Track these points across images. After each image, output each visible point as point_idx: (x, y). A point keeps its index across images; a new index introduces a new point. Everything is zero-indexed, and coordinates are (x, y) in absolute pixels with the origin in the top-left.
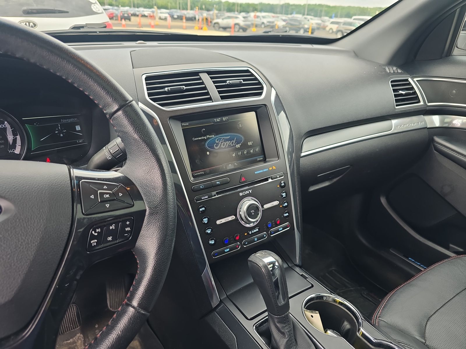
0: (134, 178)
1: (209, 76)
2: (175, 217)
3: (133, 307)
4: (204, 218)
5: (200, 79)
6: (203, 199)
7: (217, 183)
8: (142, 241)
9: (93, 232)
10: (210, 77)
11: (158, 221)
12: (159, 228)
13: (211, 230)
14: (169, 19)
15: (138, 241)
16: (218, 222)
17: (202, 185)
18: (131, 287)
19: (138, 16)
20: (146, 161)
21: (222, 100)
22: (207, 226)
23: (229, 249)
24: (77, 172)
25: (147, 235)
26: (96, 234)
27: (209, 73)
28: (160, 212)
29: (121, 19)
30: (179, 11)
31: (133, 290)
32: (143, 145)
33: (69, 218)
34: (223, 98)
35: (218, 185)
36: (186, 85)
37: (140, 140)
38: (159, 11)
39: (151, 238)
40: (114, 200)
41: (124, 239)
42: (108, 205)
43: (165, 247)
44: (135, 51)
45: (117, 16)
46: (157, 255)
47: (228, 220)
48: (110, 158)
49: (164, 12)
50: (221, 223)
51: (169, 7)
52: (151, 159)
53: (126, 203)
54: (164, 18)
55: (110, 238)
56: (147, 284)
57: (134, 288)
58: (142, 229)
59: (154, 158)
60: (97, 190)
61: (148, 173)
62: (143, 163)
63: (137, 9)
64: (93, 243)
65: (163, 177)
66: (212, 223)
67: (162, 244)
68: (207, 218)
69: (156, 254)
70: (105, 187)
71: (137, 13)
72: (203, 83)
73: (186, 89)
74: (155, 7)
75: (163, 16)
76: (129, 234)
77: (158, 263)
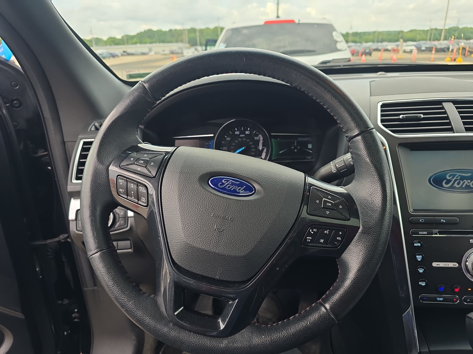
0: (355, 197)
1: (455, 105)
2: (386, 244)
3: (326, 308)
4: (418, 255)
5: (443, 108)
6: (421, 234)
7: (442, 220)
8: (349, 254)
9: (311, 230)
10: (455, 107)
11: (368, 241)
12: (367, 248)
13: (423, 270)
14: (415, 51)
15: (344, 253)
16: (435, 264)
17: (422, 219)
18: (328, 291)
19: (380, 50)
20: (371, 184)
21: (467, 132)
22: (420, 264)
23: (442, 299)
24: (310, 180)
25: (354, 251)
26: (312, 233)
27: (455, 102)
28: (373, 233)
29: (362, 55)
30: (429, 42)
31: (329, 293)
32: (373, 169)
33: (296, 212)
34: (467, 130)
35: (443, 223)
36: (424, 114)
37: (370, 164)
38: (405, 44)
39: (357, 254)
40: (334, 210)
41: (333, 246)
42: (328, 212)
43: (368, 267)
44: (374, 82)
45: (358, 52)
46: (359, 272)
47: (448, 266)
48: (335, 172)
49: (410, 45)
50: (438, 266)
51: (417, 39)
52: (377, 183)
53: (344, 215)
54: (409, 51)
55: (322, 241)
56: (343, 293)
57: (330, 293)
58: (351, 243)
59: (380, 182)
60: (323, 197)
61: (370, 195)
62: (368, 186)
63: (380, 44)
64: (308, 239)
65: (384, 202)
66: (426, 263)
67: (366, 263)
68: (421, 256)
69: (358, 270)
70: (329, 197)
71: (380, 48)
72: (445, 113)
73: (423, 118)
74: (401, 40)
75: (408, 49)
76: (339, 244)
77: (359, 279)
